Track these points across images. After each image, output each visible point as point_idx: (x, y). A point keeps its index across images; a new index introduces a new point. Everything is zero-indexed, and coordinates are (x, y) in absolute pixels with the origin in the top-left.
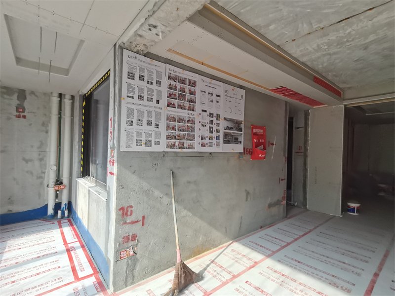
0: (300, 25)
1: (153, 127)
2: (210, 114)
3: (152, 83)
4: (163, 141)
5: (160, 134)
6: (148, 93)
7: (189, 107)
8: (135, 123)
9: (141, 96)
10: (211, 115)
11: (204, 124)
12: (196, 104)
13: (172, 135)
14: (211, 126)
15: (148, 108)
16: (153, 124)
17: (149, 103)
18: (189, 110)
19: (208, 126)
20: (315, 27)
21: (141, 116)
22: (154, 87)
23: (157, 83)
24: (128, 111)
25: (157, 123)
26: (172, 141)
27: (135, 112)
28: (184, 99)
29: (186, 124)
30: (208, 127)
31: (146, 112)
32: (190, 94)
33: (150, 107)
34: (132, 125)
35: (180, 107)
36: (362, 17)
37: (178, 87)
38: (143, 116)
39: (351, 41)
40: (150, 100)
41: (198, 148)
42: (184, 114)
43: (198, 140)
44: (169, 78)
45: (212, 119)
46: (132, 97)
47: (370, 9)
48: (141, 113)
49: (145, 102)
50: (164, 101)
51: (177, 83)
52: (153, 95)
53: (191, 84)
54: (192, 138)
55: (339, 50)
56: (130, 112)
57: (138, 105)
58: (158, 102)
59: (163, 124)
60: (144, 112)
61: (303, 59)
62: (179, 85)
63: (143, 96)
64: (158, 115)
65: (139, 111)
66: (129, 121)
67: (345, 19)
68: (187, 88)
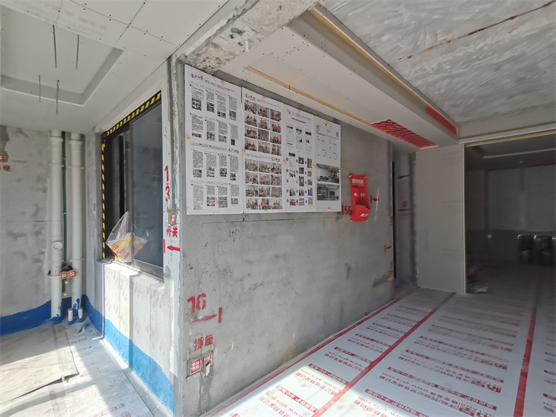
0: (422, 37)
1: (228, 179)
2: (300, 158)
3: (224, 114)
4: (243, 198)
5: (238, 189)
6: (219, 130)
7: (273, 149)
8: (204, 173)
9: (211, 134)
10: (301, 160)
11: (292, 173)
12: (282, 145)
13: (253, 189)
14: (302, 175)
15: (220, 152)
16: (228, 175)
17: (222, 144)
18: (272, 153)
19: (298, 175)
20: (439, 39)
21: (213, 162)
22: (227, 120)
23: (230, 115)
24: (194, 156)
25: (234, 173)
26: (254, 198)
27: (205, 157)
28: (266, 138)
29: (270, 174)
30: (297, 178)
31: (218, 157)
32: (273, 131)
33: (223, 149)
34: (200, 176)
35: (262, 149)
36: (499, 28)
37: (258, 122)
38: (214, 163)
39: (481, 59)
40: (223, 139)
41: (286, 208)
42: (267, 159)
43: (285, 196)
44: (246, 108)
45: (302, 166)
46: (200, 136)
47: (512, 18)
48: (211, 158)
49: (216, 143)
50: (241, 141)
51: (257, 115)
52: (226, 132)
53: (274, 117)
54: (278, 193)
55: (465, 70)
56: (198, 157)
57: (207, 146)
58: (233, 142)
59: (241, 174)
60: (215, 157)
61: (417, 84)
62: (259, 118)
63: (213, 133)
64: (234, 161)
65: (209, 156)
66: (196, 170)
67: (479, 30)
68: (270, 122)
